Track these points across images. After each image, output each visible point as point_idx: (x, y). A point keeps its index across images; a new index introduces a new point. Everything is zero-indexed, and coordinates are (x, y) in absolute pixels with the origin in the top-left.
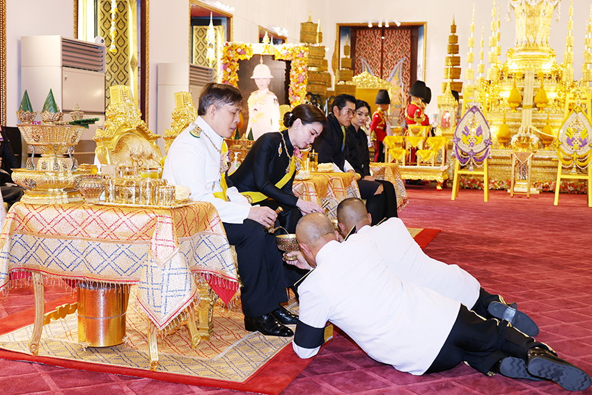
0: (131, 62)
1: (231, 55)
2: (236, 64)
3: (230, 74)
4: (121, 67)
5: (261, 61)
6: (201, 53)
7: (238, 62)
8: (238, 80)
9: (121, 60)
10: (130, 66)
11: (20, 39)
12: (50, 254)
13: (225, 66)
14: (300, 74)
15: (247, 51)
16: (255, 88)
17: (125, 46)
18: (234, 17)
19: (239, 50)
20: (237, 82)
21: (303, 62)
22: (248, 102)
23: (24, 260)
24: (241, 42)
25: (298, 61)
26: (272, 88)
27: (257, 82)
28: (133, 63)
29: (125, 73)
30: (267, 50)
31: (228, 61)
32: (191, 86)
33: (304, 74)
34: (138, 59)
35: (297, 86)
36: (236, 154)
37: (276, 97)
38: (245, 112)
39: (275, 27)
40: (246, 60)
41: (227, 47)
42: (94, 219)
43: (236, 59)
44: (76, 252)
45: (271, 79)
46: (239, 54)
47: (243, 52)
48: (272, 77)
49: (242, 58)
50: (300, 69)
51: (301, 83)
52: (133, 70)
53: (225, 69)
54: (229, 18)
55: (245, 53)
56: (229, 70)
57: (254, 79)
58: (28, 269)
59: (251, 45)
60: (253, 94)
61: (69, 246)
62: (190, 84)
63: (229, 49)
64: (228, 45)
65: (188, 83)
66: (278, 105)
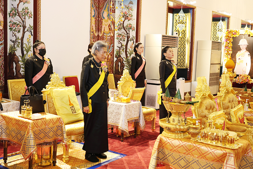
0: (187, 40)
1: (230, 35)
2: (231, 39)
3: (229, 43)
4: (183, 42)
5: (243, 37)
6: (215, 33)
7: (232, 38)
8: (232, 46)
9: (183, 39)
10: (186, 42)
11: (145, 35)
12: (175, 160)
13: (227, 40)
15: (237, 33)
16: (240, 50)
17: (185, 34)
18: (231, 17)
19: (233, 33)
20: (232, 47)
22: (236, 55)
23: (163, 159)
24: (234, 29)
26: (247, 49)
27: (241, 47)
28: (187, 41)
29: (184, 45)
30: (246, 33)
31: (228, 38)
32: (212, 50)
34: (190, 39)
36: (247, 100)
37: (249, 53)
38: (235, 60)
39: (249, 20)
40: (236, 37)
41: (228, 32)
42: (196, 149)
43: (232, 37)
44: (187, 162)
45: (247, 45)
46: (233, 34)
47: (235, 33)
49: (234, 36)
52: (188, 44)
53: (226, 41)
54: (228, 18)
56: (228, 42)
57: (239, 45)
58: (164, 164)
59: (239, 31)
60: (239, 52)
61: (184, 158)
62: (212, 49)
63: (229, 33)
64: (228, 30)
65: (211, 49)
66: (250, 57)
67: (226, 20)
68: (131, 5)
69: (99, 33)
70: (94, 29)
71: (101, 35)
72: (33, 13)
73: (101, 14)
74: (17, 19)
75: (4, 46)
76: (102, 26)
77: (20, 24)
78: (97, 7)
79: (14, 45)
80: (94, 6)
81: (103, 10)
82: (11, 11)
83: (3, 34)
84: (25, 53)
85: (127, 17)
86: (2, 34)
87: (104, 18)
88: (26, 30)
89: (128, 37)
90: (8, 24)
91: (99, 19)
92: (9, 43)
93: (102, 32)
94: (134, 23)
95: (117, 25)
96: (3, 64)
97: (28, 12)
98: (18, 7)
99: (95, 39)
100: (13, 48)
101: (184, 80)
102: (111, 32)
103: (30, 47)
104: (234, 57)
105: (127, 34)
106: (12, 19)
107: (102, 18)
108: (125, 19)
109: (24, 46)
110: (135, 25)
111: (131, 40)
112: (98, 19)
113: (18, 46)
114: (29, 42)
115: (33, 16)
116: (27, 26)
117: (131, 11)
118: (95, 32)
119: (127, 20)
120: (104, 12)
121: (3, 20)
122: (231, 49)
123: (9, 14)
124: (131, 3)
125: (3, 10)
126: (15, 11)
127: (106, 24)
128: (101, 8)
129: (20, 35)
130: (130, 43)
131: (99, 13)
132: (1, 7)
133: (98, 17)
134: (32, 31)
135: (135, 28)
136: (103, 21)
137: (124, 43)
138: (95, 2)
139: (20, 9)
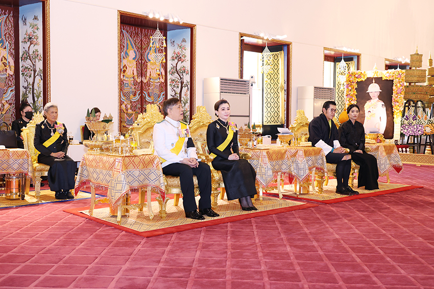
1: (351, 79)
2: (354, 84)
5: (374, 81)
7: (356, 83)
9: (276, 86)
11: (203, 79)
14: (399, 88)
15: (362, 76)
16: (369, 98)
18: (362, 55)
19: (357, 76)
20: (356, 95)
21: (401, 80)
22: (365, 107)
24: (358, 71)
25: (397, 80)
26: (381, 97)
27: (371, 95)
28: (281, 87)
29: (278, 93)
30: (376, 74)
31: (349, 83)
32: (315, 99)
33: (401, 88)
34: (284, 85)
35: (396, 96)
37: (383, 104)
38: (363, 113)
40: (361, 81)
43: (355, 81)
45: (380, 92)
46: (357, 78)
47: (359, 77)
48: (381, 91)
49: (359, 80)
50: (398, 85)
51: (400, 94)
52: (281, 91)
53: (347, 87)
54: (359, 56)
55: (361, 77)
56: (350, 88)
57: (368, 93)
59: (365, 72)
60: (368, 102)
63: (350, 76)
64: (349, 73)
65: (313, 98)
66: (385, 108)
67: (355, 60)
68: (183, 44)
69: (143, 79)
70: (135, 74)
71: (145, 81)
72: (42, 56)
73: (145, 56)
74: (28, 63)
75: (16, 92)
76: (147, 71)
77: (31, 68)
78: (138, 48)
79: (26, 91)
80: (135, 47)
81: (147, 51)
82: (23, 55)
83: (14, 80)
84: (36, 99)
85: (180, 58)
86: (12, 79)
87: (149, 60)
88: (36, 74)
89: (182, 83)
90: (21, 69)
91: (143, 62)
92: (22, 90)
93: (148, 78)
94: (187, 65)
95: (170, 68)
96: (14, 113)
97: (38, 55)
98: (29, 50)
99: (137, 86)
100: (25, 95)
101: (270, 138)
102: (161, 78)
103: (40, 93)
104: (362, 110)
105: (181, 79)
106: (24, 64)
107: (147, 61)
108: (179, 61)
109: (35, 91)
110: (189, 68)
111: (185, 86)
112: (140, 62)
113: (29, 92)
114: (39, 87)
115: (42, 59)
116: (38, 70)
117: (184, 50)
118: (136, 77)
119: (180, 62)
120: (149, 53)
121: (14, 65)
122: (355, 98)
123: (21, 58)
124: (184, 41)
125: (14, 53)
126: (26, 54)
127: (153, 67)
128: (145, 49)
129: (31, 80)
130: (184, 89)
131: (141, 55)
132: (11, 50)
133: (141, 59)
134: (42, 75)
135: (189, 71)
136: (149, 64)
137: (178, 91)
138: (136, 42)
139: (31, 53)
